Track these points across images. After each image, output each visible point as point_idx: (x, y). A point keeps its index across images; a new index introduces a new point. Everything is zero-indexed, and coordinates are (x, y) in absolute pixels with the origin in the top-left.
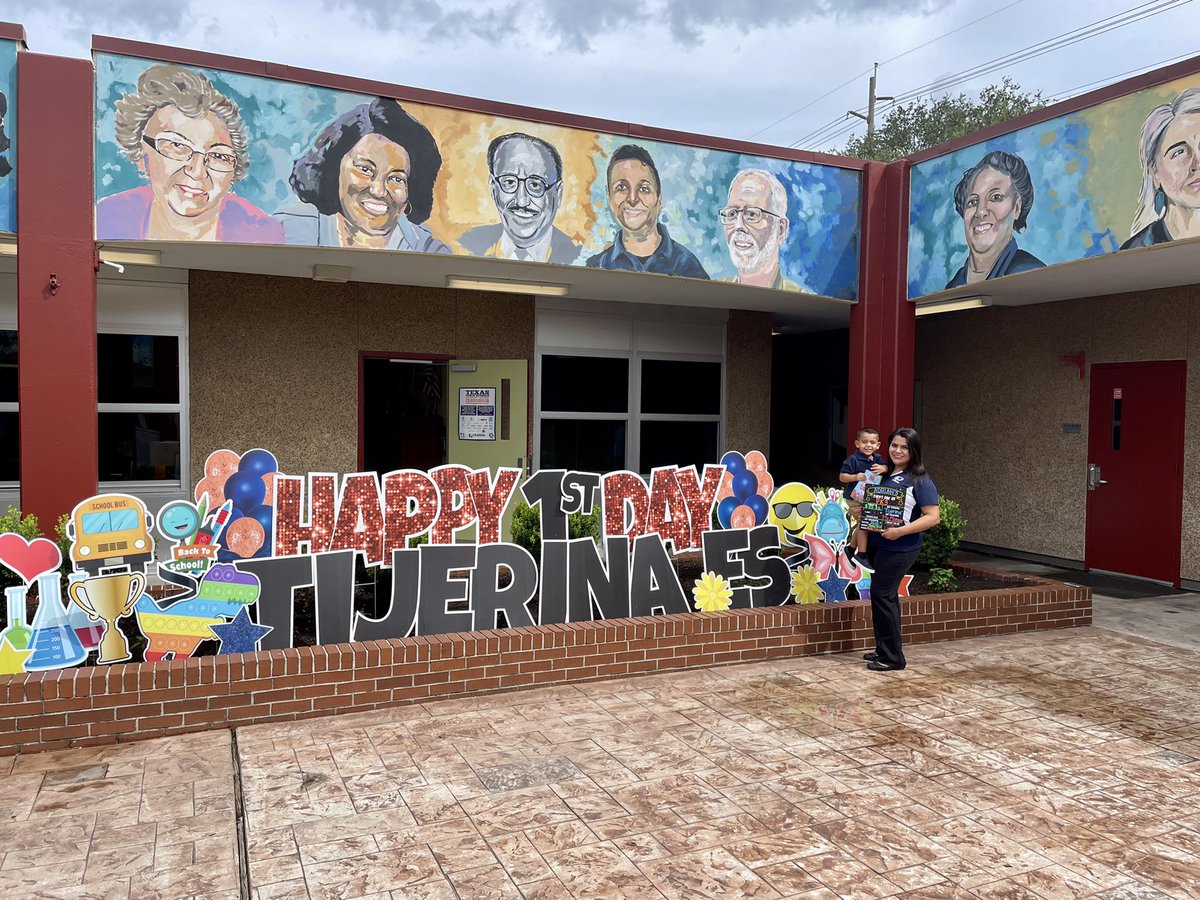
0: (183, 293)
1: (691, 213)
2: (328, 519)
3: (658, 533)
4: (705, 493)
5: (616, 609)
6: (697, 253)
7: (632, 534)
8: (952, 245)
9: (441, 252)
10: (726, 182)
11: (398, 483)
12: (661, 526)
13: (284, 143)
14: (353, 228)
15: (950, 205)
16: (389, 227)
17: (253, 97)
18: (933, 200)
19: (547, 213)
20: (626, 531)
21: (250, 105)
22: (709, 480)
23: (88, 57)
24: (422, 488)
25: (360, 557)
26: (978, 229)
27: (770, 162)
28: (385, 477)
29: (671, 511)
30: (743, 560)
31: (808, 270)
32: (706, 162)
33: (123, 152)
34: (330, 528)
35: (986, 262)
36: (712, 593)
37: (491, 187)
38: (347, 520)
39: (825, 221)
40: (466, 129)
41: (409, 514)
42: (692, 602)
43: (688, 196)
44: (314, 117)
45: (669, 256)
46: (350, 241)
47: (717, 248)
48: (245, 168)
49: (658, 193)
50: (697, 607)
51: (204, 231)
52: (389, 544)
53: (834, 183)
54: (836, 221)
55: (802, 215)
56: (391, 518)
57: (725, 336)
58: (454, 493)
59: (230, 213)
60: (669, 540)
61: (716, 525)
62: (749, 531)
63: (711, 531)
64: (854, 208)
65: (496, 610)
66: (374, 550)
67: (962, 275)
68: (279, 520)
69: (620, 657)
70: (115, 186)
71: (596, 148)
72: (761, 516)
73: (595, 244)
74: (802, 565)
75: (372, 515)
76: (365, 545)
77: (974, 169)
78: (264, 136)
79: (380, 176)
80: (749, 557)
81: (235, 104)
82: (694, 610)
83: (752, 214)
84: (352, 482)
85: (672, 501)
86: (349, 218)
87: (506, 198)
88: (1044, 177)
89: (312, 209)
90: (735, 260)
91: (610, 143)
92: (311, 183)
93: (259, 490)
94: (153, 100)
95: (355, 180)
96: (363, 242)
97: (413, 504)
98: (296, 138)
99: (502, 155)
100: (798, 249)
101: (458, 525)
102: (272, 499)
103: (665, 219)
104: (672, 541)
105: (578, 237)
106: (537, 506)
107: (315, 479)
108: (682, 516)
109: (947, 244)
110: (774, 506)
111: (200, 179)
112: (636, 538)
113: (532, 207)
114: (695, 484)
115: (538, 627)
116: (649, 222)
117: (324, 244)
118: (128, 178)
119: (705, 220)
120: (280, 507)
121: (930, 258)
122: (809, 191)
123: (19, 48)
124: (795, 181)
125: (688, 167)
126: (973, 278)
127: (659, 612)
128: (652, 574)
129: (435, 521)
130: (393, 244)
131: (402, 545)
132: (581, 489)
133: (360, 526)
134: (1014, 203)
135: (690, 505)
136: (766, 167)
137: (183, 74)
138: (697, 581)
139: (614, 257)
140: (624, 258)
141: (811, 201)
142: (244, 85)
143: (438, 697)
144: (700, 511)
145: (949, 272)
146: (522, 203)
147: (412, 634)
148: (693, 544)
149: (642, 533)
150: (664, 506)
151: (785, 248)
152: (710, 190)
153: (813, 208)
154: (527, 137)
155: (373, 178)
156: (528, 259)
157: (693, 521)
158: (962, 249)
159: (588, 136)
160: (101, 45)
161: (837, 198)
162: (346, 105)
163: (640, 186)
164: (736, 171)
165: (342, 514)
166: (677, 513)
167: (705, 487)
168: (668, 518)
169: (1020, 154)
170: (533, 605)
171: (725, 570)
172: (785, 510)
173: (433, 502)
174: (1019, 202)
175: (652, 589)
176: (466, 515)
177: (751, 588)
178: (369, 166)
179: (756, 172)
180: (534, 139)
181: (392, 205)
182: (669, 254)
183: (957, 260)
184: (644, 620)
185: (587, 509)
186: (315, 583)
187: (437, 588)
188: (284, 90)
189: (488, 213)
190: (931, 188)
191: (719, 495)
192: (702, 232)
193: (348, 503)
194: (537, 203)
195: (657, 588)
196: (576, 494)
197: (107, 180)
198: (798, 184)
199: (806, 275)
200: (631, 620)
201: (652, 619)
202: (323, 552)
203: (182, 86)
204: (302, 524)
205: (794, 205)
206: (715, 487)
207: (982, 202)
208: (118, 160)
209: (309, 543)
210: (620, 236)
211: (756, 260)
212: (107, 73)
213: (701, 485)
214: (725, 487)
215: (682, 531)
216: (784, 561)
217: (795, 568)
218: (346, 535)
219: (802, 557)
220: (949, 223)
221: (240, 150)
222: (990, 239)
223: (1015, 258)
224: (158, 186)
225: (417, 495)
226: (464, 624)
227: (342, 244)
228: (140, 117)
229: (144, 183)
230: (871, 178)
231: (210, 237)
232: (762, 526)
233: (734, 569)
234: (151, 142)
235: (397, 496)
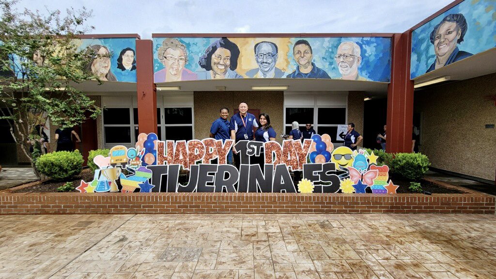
1: (323, 58)
2: (172, 154)
3: (285, 164)
4: (304, 150)
5: (267, 189)
6: (326, 71)
7: (275, 163)
8: (429, 56)
9: (240, 78)
10: (337, 47)
11: (192, 144)
12: (287, 161)
13: (197, 54)
14: (215, 74)
15: (428, 41)
16: (225, 72)
17: (189, 43)
18: (421, 41)
19: (273, 63)
20: (273, 162)
21: (188, 45)
22: (306, 145)
23: (152, 39)
24: (199, 146)
25: (181, 167)
26: (441, 47)
27: (354, 39)
28: (188, 142)
29: (291, 156)
30: (319, 175)
31: (369, 73)
32: (329, 42)
33: (159, 61)
34: (172, 157)
35: (443, 60)
36: (306, 187)
37: (255, 58)
38: (177, 155)
39: (376, 56)
40: (247, 42)
41: (196, 154)
42: (297, 189)
43: (323, 53)
44: (204, 45)
45: (316, 72)
46: (215, 77)
47: (334, 68)
48: (188, 61)
49: (312, 53)
50: (299, 191)
51: (178, 78)
52: (190, 163)
53: (380, 42)
54: (381, 55)
55: (367, 55)
56: (190, 155)
57: (347, 100)
58: (210, 148)
59: (184, 73)
60: (289, 166)
61: (308, 162)
62: (323, 164)
63: (307, 164)
64: (388, 49)
65: (223, 186)
66: (185, 164)
67: (433, 66)
68: (158, 154)
70: (158, 69)
71: (289, 42)
72: (328, 158)
73: (290, 70)
74: (346, 178)
75: (184, 154)
76: (183, 163)
77: (439, 25)
78: (192, 52)
79: (223, 59)
80: (322, 174)
81: (185, 45)
82: (298, 192)
83: (347, 56)
84: (178, 143)
85: (291, 152)
86: (214, 71)
87: (260, 60)
89: (204, 69)
90: (341, 72)
91: (294, 40)
92: (204, 63)
93: (153, 145)
94: (166, 47)
95: (216, 61)
96: (218, 77)
97: (197, 151)
98: (200, 52)
99: (259, 48)
100: (365, 65)
101: (211, 158)
102: (156, 148)
103: (314, 61)
104: (291, 166)
105: (283, 69)
107: (168, 142)
108: (295, 158)
109: (426, 56)
110: (334, 155)
111: (177, 65)
112: (277, 165)
113: (268, 62)
114: (300, 146)
115: (237, 193)
116: (308, 62)
117: (208, 79)
118: (161, 67)
119: (329, 59)
120: (158, 151)
121: (420, 63)
122: (370, 46)
123: (137, 39)
124: (364, 44)
125: (323, 44)
126: (437, 67)
127: (283, 192)
128: (282, 178)
129: (204, 156)
130: (226, 77)
131: (194, 164)
132: (255, 147)
133: (181, 157)
134: (457, 33)
135: (298, 154)
136: (352, 41)
137: (172, 40)
138: (299, 182)
139: (296, 74)
140: (300, 74)
141: (370, 50)
142: (187, 40)
143: (197, 213)
144: (302, 156)
145: (427, 67)
146: (265, 61)
147: (195, 191)
148: (299, 168)
149: (279, 163)
150: (287, 154)
151: (360, 66)
152: (330, 50)
153: (371, 52)
154: (267, 42)
155: (220, 60)
156: (267, 77)
157: (299, 160)
158: (433, 56)
159: (287, 39)
160: (154, 36)
161: (381, 47)
162: (213, 41)
163: (305, 52)
164: (340, 43)
165: (176, 153)
166: (293, 157)
167: (304, 147)
168: (289, 158)
169: (460, 13)
170: (236, 186)
171: (311, 178)
172: (339, 157)
173: (203, 150)
174: (460, 32)
175: (281, 183)
176: (214, 155)
177: (322, 185)
178: (220, 57)
179: (348, 42)
180: (269, 42)
181: (226, 66)
182: (315, 72)
183: (431, 61)
184: (276, 194)
186: (168, 174)
187: (203, 178)
188: (197, 40)
190: (420, 37)
191: (310, 151)
192: (328, 63)
193: (177, 150)
194: (270, 61)
195: (284, 183)
196: (253, 149)
197: (156, 68)
198: (365, 44)
199: (368, 75)
200: (272, 194)
201: (281, 194)
202: (171, 164)
203: (172, 43)
204: (165, 156)
205: (363, 52)
206: (308, 147)
207: (442, 37)
208: (159, 63)
209: (167, 162)
210: (298, 68)
211: (349, 71)
212: (155, 41)
213: (302, 147)
214: (313, 147)
215: (295, 163)
216: (338, 176)
217: (343, 179)
218: (177, 160)
219: (346, 175)
220: (428, 47)
221: (186, 57)
222: (446, 50)
223: (458, 55)
224: (167, 68)
225: (198, 148)
226: (211, 190)
227: (212, 78)
228: (163, 52)
229: (164, 68)
230: (395, 39)
231: (180, 80)
232: (329, 163)
233: (317, 178)
234: (166, 58)
235: (192, 148)
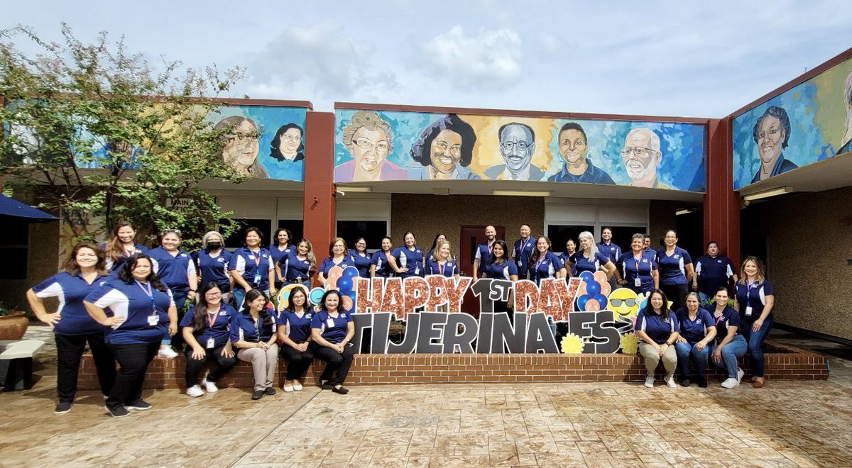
0: (389, 204)
1: (604, 153)
2: (379, 298)
3: (543, 312)
4: (570, 292)
5: (517, 349)
6: (608, 172)
7: (529, 312)
8: (753, 159)
9: (476, 179)
10: (624, 136)
11: (410, 283)
12: (545, 308)
13: (408, 138)
14: (436, 171)
15: (752, 138)
16: (452, 169)
17: (396, 120)
18: (743, 136)
19: (528, 157)
20: (527, 310)
21: (395, 124)
22: (572, 286)
23: (333, 111)
24: (421, 285)
25: (393, 317)
26: (765, 149)
27: (650, 124)
28: (404, 279)
29: (551, 300)
30: (592, 328)
31: (674, 177)
32: (612, 127)
33: (345, 147)
34: (380, 302)
35: (769, 168)
36: (573, 345)
37: (500, 148)
38: (388, 299)
39: (683, 151)
40: (488, 123)
41: (415, 297)
42: (560, 348)
43: (603, 145)
44: (421, 125)
45: (592, 172)
46: (435, 177)
47: (619, 169)
48: (393, 150)
49: (586, 144)
50: (562, 351)
51: (375, 177)
52: (406, 310)
53: (688, 132)
54: (691, 151)
55: (669, 149)
56: (407, 299)
57: (648, 214)
58: (437, 288)
59: (385, 168)
60: (550, 316)
61: (577, 309)
62: (596, 313)
63: (574, 312)
64: (701, 143)
65: (455, 345)
66: (399, 312)
67: (758, 175)
68: (359, 297)
69: (512, 373)
71: (553, 125)
72: (603, 305)
73: (552, 170)
74: (628, 333)
75: (398, 297)
76: (395, 310)
77: (762, 117)
78: (400, 135)
79: (449, 147)
80: (596, 327)
81: (388, 124)
82: (561, 352)
83: (640, 151)
84: (390, 281)
85: (552, 296)
86: (435, 167)
87: (507, 152)
88: (796, 117)
89: (419, 163)
90: (630, 174)
91: (560, 123)
92: (419, 153)
93: (351, 285)
94: (357, 125)
95: (437, 150)
96: (440, 177)
97: (417, 292)
98: (413, 135)
99: (505, 134)
100: (668, 165)
101: (439, 303)
102: (355, 288)
103: (590, 156)
104: (552, 316)
105: (543, 168)
106: (479, 296)
107: (374, 280)
108: (557, 304)
109: (750, 159)
110: (611, 300)
111: (374, 155)
112: (533, 313)
113: (520, 155)
114: (564, 287)
115: (475, 354)
116: (581, 158)
117: (423, 179)
118: (347, 157)
119: (612, 155)
120: (359, 292)
121: (743, 167)
122: (673, 137)
123: (308, 110)
124: (664, 132)
125: (603, 130)
126: (763, 177)
127: (541, 352)
128: (539, 333)
129: (427, 301)
130: (454, 176)
131: (412, 311)
132: (502, 289)
133: (393, 302)
134: (781, 134)
135: (562, 298)
136: (647, 127)
137: (368, 114)
138: (563, 338)
139: (562, 177)
140: (568, 176)
141: (674, 142)
142: (391, 115)
143: (417, 382)
144: (567, 302)
145: (752, 174)
146: (515, 154)
147: (414, 352)
148: (564, 318)
149: (535, 311)
150: (547, 298)
151: (660, 167)
152: (615, 141)
153: (676, 145)
154: (518, 124)
155: (445, 149)
156: (518, 179)
157: (564, 307)
158: (757, 161)
159: (548, 121)
160: (338, 106)
161: (691, 139)
162: (434, 119)
163: (576, 141)
164: (629, 130)
165: (385, 295)
166: (555, 302)
167: (570, 289)
168: (549, 304)
169: (783, 107)
170: (474, 345)
171: (580, 333)
172: (617, 303)
173: (427, 292)
174: (784, 133)
175: (538, 340)
176: (443, 299)
177: (596, 343)
178: (444, 144)
179: (641, 130)
180: (521, 124)
181: (454, 160)
182: (592, 173)
183: (756, 167)
184: (531, 355)
185: (505, 298)
186: (372, 327)
187: (426, 332)
188: (408, 116)
189: (500, 160)
190: (742, 129)
191: (578, 294)
192: (611, 161)
193: (388, 291)
194: (522, 153)
195: (541, 340)
196: (499, 291)
197: (339, 159)
198: (667, 134)
199: (673, 180)
200: (525, 355)
201: (537, 355)
202: (377, 312)
203: (368, 119)
204: (368, 300)
205: (664, 145)
206: (576, 289)
207: (766, 134)
208: (344, 151)
209: (371, 308)
210: (565, 166)
211: (642, 174)
212: (340, 116)
213: (568, 288)
214: (582, 289)
215: (557, 312)
216: (617, 330)
217: (624, 334)
218: (387, 305)
219: (629, 328)
220: (751, 146)
221: (389, 143)
222: (771, 155)
223: (784, 164)
224: (357, 159)
225: (419, 288)
226: (438, 350)
227: (431, 178)
228: (352, 132)
229: (352, 159)
230: (711, 127)
231: (378, 179)
232: (604, 310)
233: (587, 332)
234: (355, 142)
235: (411, 288)
